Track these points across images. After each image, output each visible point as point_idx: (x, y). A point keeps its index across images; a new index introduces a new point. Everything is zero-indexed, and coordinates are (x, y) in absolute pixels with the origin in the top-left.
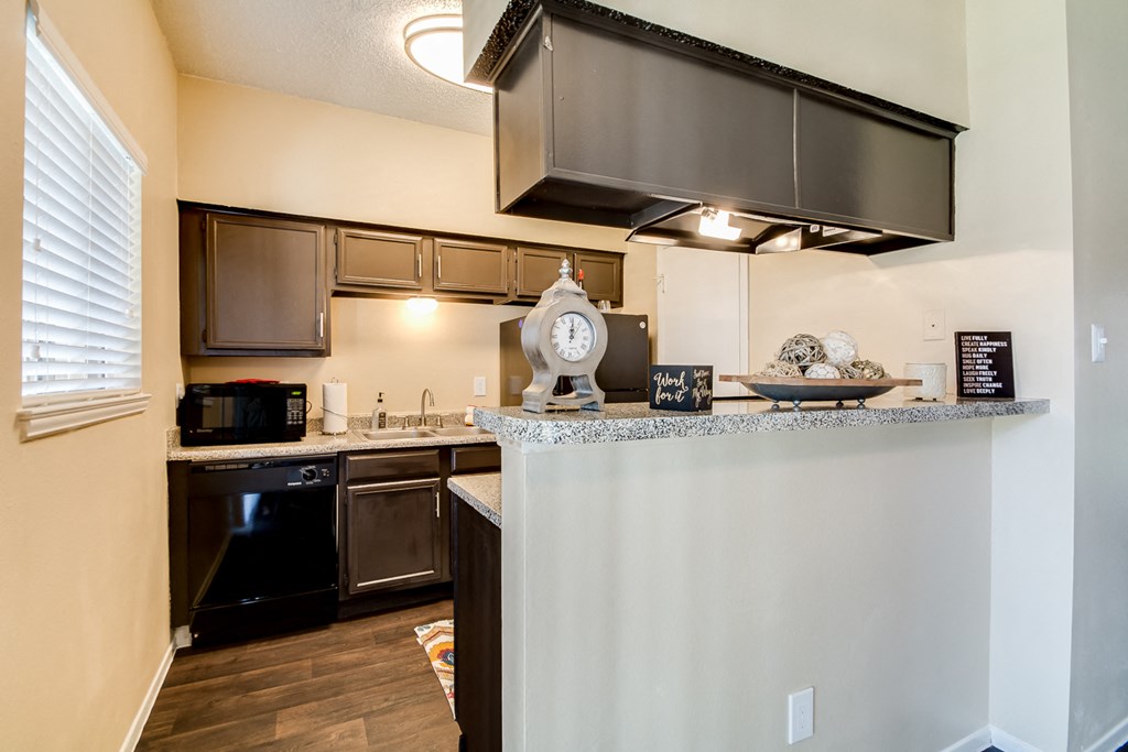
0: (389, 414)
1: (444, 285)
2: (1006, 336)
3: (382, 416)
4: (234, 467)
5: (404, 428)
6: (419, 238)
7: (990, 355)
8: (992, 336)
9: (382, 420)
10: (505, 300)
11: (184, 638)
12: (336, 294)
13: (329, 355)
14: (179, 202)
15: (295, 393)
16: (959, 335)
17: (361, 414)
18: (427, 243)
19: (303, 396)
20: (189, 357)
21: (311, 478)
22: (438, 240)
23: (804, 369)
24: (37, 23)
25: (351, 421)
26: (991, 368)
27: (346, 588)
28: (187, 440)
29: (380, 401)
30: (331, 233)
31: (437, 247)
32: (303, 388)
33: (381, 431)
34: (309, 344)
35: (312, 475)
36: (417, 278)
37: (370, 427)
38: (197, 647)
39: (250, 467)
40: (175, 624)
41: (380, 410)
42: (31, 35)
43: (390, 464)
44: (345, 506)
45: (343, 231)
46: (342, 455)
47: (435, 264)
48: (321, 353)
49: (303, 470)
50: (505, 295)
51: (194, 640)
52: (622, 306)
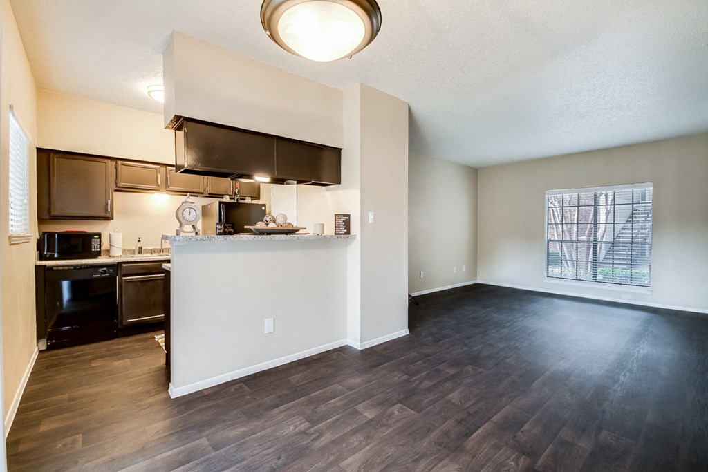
0: (143, 248)
1: (171, 188)
2: (349, 216)
3: (140, 248)
4: (67, 268)
5: (152, 254)
6: (159, 167)
7: (344, 221)
8: (345, 215)
9: (140, 251)
10: (202, 195)
11: (43, 345)
12: (116, 191)
13: (113, 219)
14: (37, 148)
15: (95, 237)
16: (336, 215)
17: (130, 248)
18: (163, 169)
19: (100, 238)
20: (41, 220)
21: (104, 274)
22: (168, 167)
23: (267, 224)
24: (13, 112)
25: (124, 251)
26: (344, 225)
27: (122, 322)
28: (41, 257)
29: (139, 241)
30: (114, 163)
31: (168, 171)
32: (99, 235)
33: (140, 255)
34: (103, 214)
35: (105, 272)
36: (158, 185)
37: (134, 254)
38: (49, 348)
39: (75, 268)
40: (39, 338)
41: (139, 246)
42: (11, 118)
43: (143, 268)
44: (121, 286)
45: (119, 162)
46: (120, 264)
47: (167, 178)
48: (108, 219)
49: (100, 270)
50: (202, 193)
51: (48, 346)
52: (259, 199)
